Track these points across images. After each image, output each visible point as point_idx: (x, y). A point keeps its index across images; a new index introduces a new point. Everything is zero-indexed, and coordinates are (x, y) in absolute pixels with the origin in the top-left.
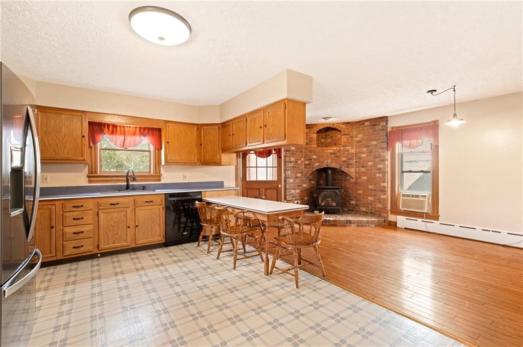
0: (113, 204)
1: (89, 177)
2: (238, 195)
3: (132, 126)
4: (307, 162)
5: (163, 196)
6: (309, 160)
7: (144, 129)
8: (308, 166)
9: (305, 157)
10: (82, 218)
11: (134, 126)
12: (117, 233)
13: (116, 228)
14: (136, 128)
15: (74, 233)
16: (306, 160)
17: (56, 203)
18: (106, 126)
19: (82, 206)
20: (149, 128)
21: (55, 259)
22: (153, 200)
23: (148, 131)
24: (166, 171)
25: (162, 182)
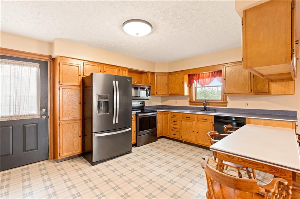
0: (187, 117)
1: (190, 102)
2: (293, 128)
3: (208, 72)
5: (213, 117)
7: (215, 72)
10: (176, 122)
11: (209, 72)
12: (189, 133)
13: (189, 130)
14: (210, 73)
15: (174, 128)
17: (169, 113)
18: (195, 75)
19: (176, 116)
20: (217, 71)
21: (168, 137)
22: (207, 118)
23: (217, 73)
24: (231, 100)
25: (228, 107)
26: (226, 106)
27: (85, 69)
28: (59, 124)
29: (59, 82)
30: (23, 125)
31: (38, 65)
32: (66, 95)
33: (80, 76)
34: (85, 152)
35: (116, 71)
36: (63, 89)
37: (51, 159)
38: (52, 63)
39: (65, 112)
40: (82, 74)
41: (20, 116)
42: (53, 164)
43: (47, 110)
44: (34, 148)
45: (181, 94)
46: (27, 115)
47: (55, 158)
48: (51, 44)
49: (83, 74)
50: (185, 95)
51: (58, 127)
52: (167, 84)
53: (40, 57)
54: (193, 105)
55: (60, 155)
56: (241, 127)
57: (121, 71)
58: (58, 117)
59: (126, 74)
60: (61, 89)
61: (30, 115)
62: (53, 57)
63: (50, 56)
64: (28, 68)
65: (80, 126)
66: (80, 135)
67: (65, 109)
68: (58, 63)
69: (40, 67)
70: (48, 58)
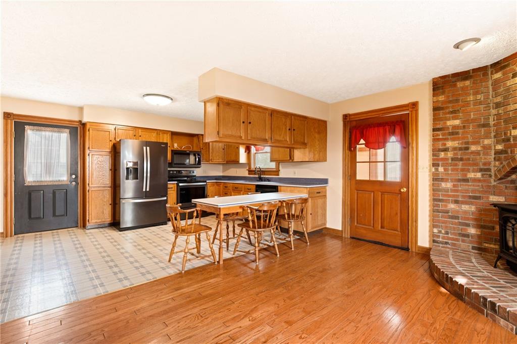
0: (236, 188)
1: (249, 171)
4: (500, 147)
5: (255, 186)
6: (504, 141)
8: (503, 156)
9: (495, 137)
10: (227, 194)
16: (498, 142)
17: (222, 184)
19: (227, 187)
22: (251, 188)
24: (283, 167)
25: (280, 176)
26: (278, 175)
27: (117, 134)
28: (89, 191)
29: (89, 148)
30: (53, 190)
31: (68, 131)
32: (96, 162)
33: (111, 142)
34: (115, 221)
35: (154, 134)
36: (92, 155)
37: (81, 227)
38: (82, 128)
39: (94, 179)
40: (113, 140)
41: (51, 181)
42: (82, 230)
43: (77, 177)
44: (63, 214)
45: (235, 162)
46: (56, 181)
47: (84, 226)
48: (81, 109)
49: (115, 139)
50: (241, 162)
51: (87, 193)
52: (224, 149)
53: (70, 123)
54: (252, 174)
55: (88, 221)
56: (261, 193)
57: (161, 135)
58: (87, 183)
59: (167, 138)
60: (90, 155)
61: (59, 181)
62: (83, 122)
63: (80, 121)
64: (58, 134)
65: (110, 194)
66: (110, 203)
67: (94, 176)
68: (88, 129)
69: (70, 133)
70: (78, 124)
